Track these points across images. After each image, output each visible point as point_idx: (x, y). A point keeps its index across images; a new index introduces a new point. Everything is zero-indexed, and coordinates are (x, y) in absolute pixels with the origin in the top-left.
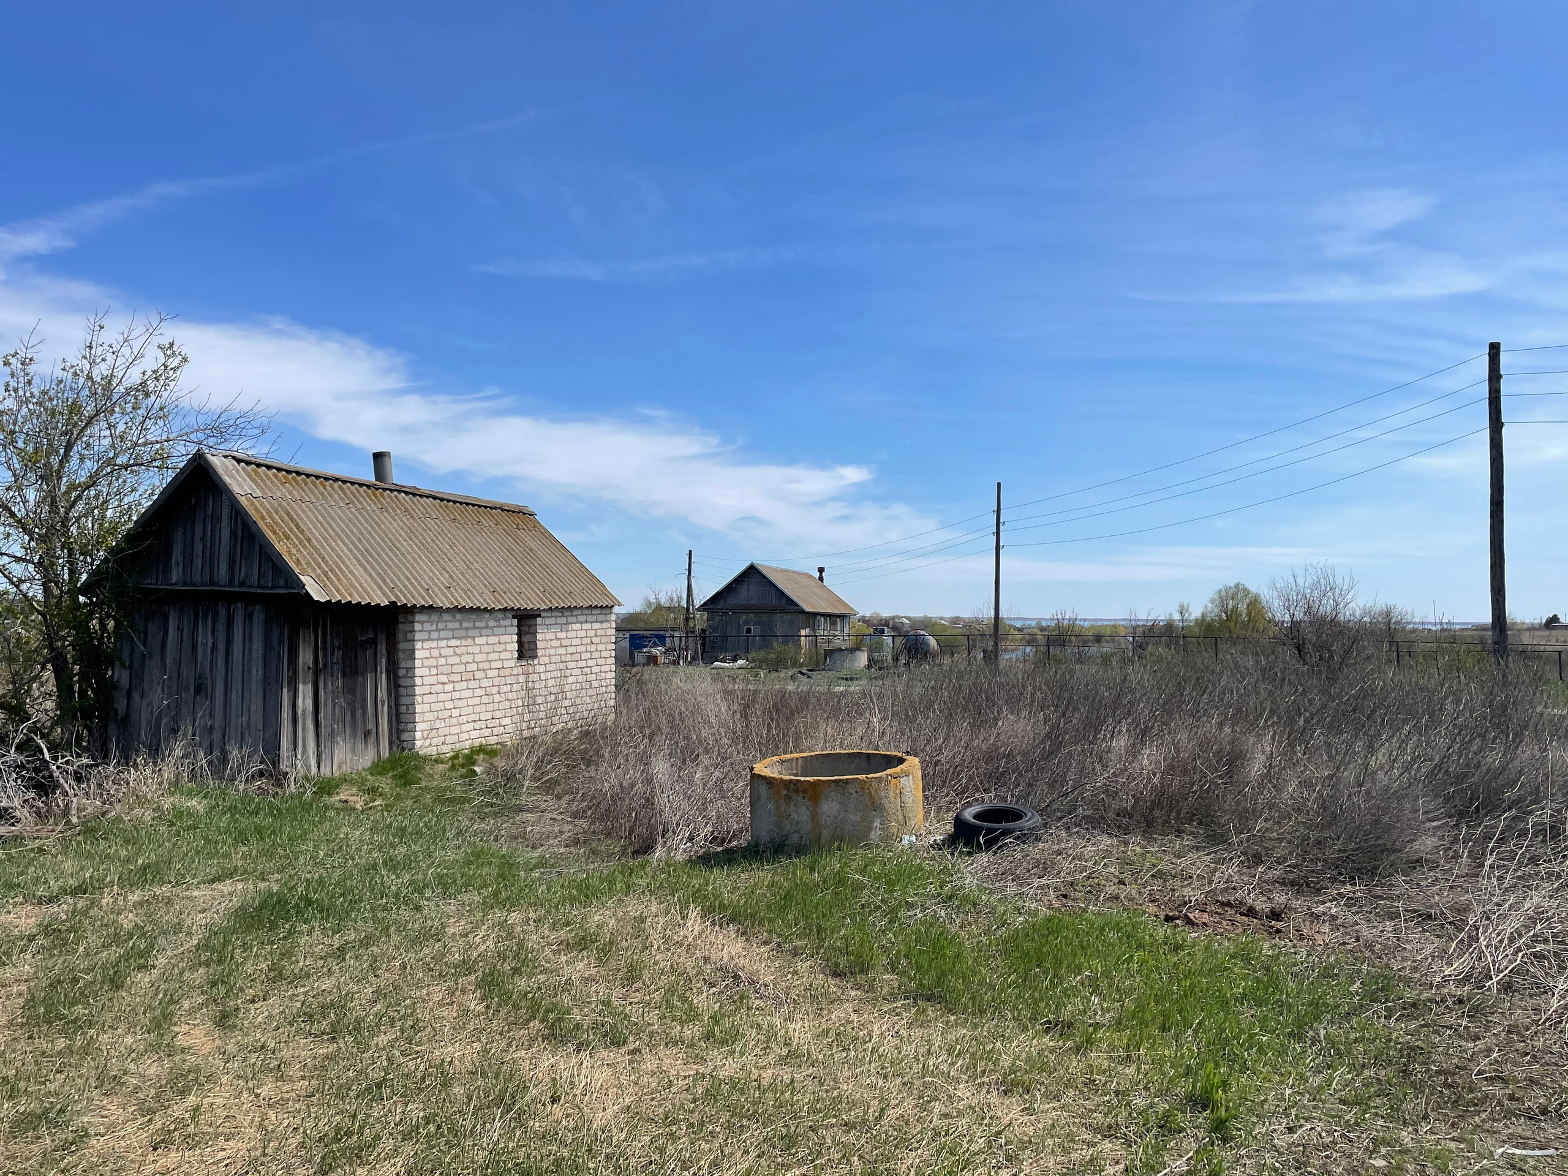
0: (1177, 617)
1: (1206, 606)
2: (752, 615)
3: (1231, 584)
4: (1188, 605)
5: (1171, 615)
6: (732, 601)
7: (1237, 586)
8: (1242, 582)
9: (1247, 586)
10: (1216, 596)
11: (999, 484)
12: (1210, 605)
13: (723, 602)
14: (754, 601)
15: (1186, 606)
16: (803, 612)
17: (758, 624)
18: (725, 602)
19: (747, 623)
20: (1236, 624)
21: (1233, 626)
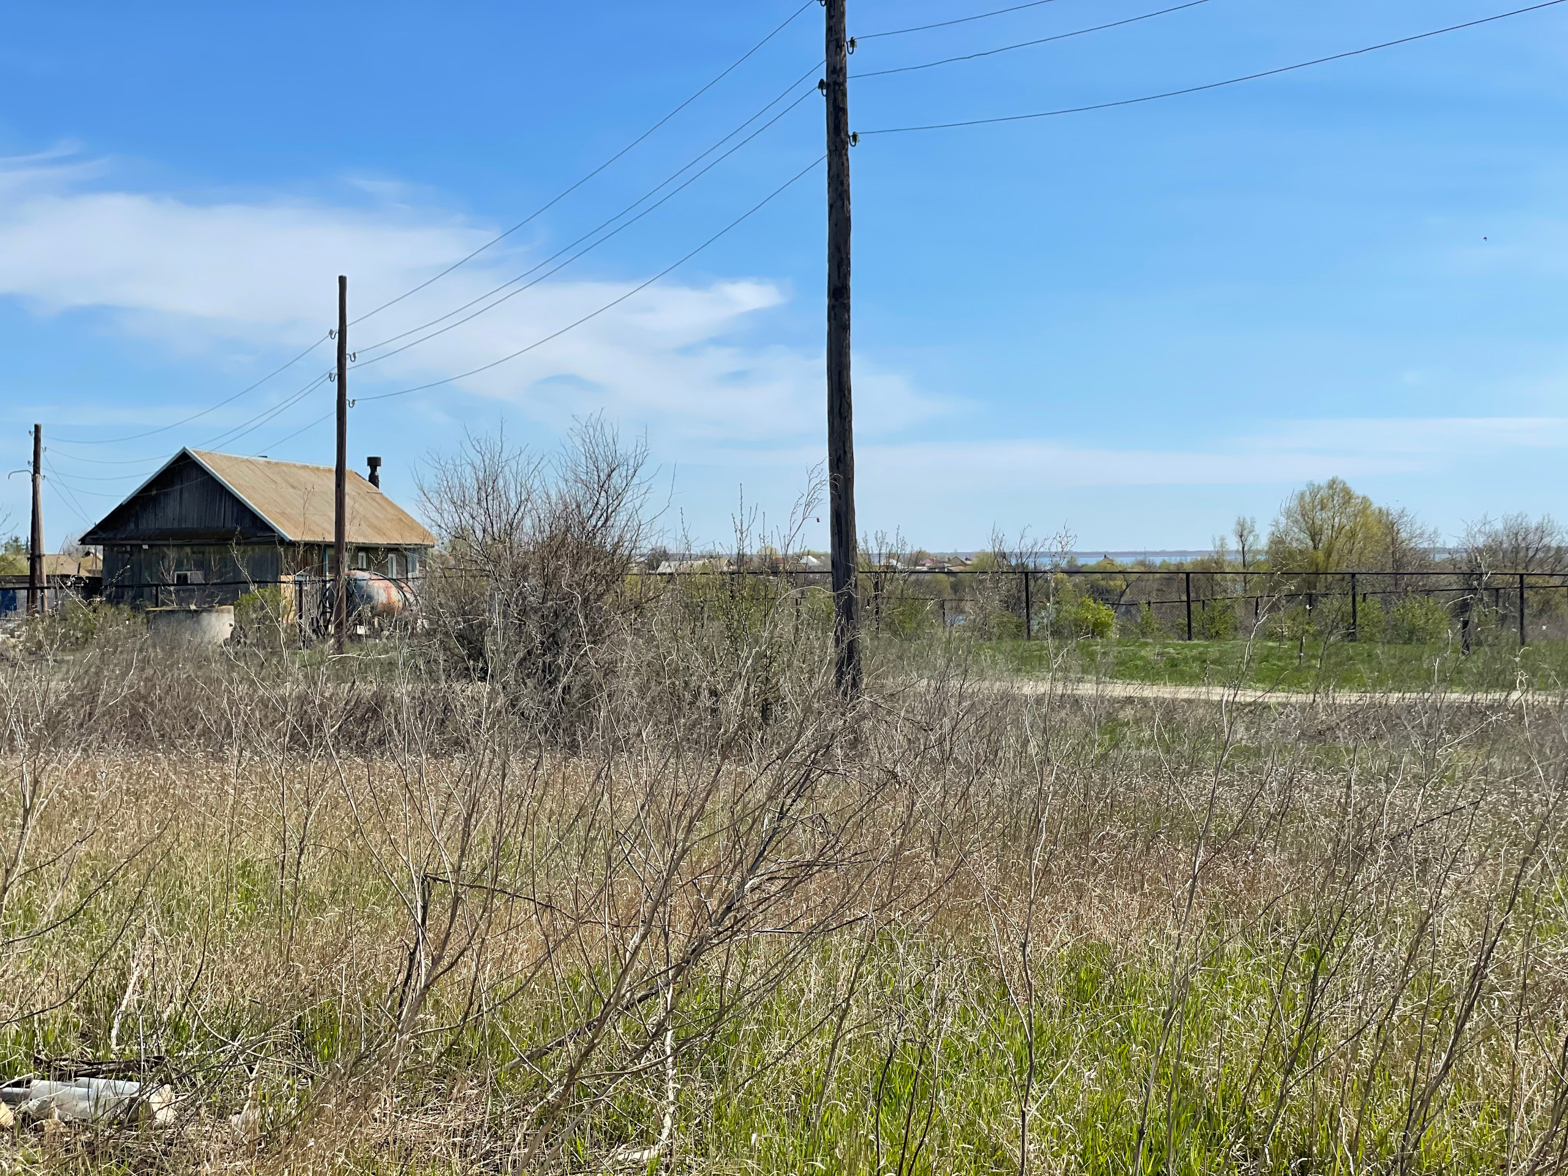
0: (1233, 544)
1: (1277, 523)
2: (188, 550)
3: (1322, 480)
4: (1253, 522)
5: (1223, 539)
6: (150, 523)
7: (1332, 484)
8: (1341, 477)
9: (1349, 485)
10: (1295, 503)
11: (342, 280)
12: (1283, 520)
13: (132, 526)
14: (191, 523)
15: (1248, 520)
16: (282, 541)
17: (200, 565)
18: (137, 526)
19: (179, 565)
20: (1328, 554)
21: (1321, 555)
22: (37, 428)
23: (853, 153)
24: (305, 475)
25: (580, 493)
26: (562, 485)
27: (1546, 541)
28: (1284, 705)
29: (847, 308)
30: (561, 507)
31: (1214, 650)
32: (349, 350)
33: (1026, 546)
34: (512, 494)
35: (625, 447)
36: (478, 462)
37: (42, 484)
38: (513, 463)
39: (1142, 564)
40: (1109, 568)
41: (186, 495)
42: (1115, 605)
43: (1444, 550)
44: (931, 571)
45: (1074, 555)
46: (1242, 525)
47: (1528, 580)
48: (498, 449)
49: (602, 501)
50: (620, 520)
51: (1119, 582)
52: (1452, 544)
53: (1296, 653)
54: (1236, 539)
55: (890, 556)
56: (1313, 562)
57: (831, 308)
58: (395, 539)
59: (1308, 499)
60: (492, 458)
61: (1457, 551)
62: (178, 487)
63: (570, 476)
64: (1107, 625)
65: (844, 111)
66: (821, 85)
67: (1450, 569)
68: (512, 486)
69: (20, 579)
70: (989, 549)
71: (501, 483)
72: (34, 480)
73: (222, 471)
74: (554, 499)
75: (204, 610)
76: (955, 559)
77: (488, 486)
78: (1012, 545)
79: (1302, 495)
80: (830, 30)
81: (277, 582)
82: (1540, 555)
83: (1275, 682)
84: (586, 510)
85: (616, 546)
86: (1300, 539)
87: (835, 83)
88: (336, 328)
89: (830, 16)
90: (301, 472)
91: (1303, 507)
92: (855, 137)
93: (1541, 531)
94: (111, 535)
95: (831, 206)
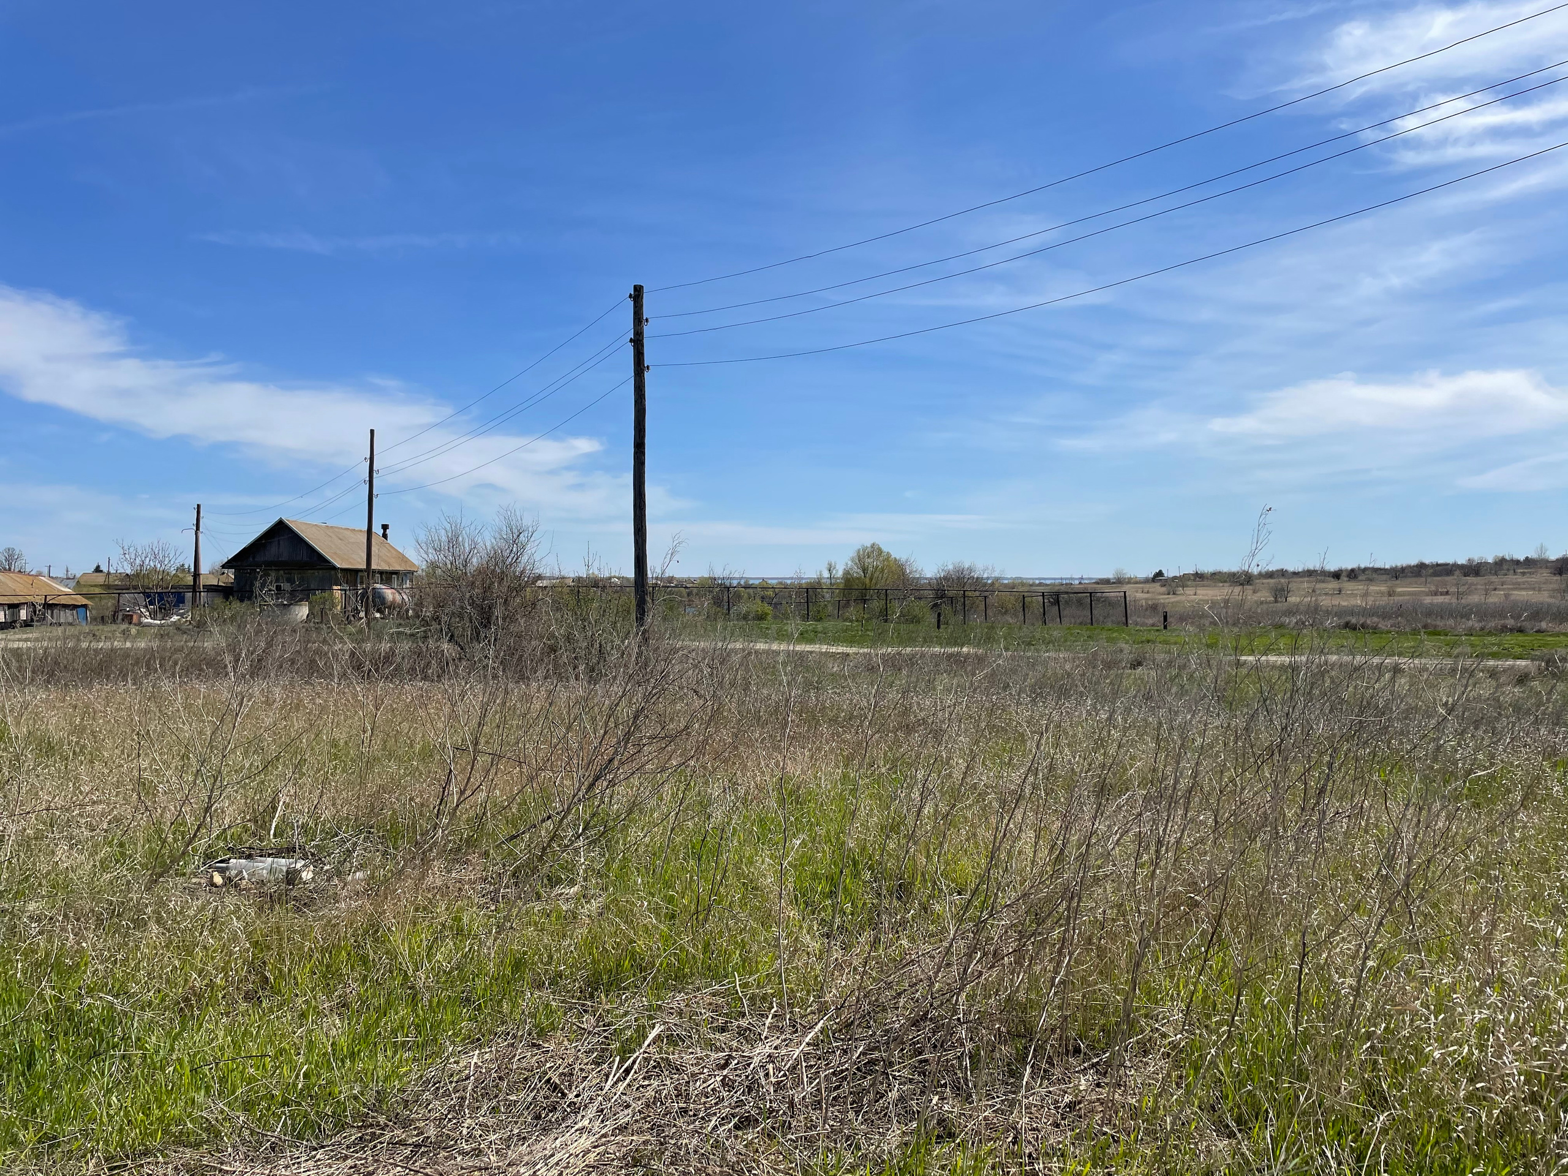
0: (826, 574)
2: (282, 572)
5: (821, 572)
6: (261, 557)
7: (873, 546)
8: (877, 542)
9: (881, 546)
10: (855, 554)
11: (372, 432)
12: (850, 563)
13: (251, 559)
14: (285, 557)
16: (334, 568)
17: (290, 581)
18: (254, 558)
19: (277, 580)
20: (871, 579)
21: (867, 581)
22: (199, 506)
23: (647, 375)
24: (348, 533)
25: (502, 544)
26: (493, 541)
27: (972, 574)
28: (857, 654)
29: (643, 453)
30: (493, 552)
31: (820, 627)
32: (375, 468)
33: (726, 574)
34: (466, 545)
35: (527, 522)
36: (448, 527)
37: (201, 536)
38: (467, 529)
39: (781, 583)
40: (765, 586)
41: (281, 542)
42: (770, 604)
43: (926, 579)
44: (676, 586)
45: (747, 579)
46: (830, 565)
47: (966, 593)
48: (459, 521)
49: (514, 549)
50: (524, 559)
51: (770, 593)
52: (929, 575)
53: (860, 628)
54: (827, 572)
55: (657, 578)
56: (864, 584)
57: (635, 453)
58: (397, 567)
59: (861, 553)
60: (456, 526)
61: (931, 579)
62: (276, 539)
63: (497, 536)
64: (767, 614)
65: (643, 354)
66: (631, 341)
67: (929, 588)
68: (467, 541)
69: (188, 587)
70: (706, 575)
71: (460, 539)
72: (196, 534)
73: (302, 531)
74: (489, 548)
75: (292, 604)
76: (689, 580)
77: (454, 541)
78: (719, 573)
79: (859, 550)
80: (635, 313)
81: (331, 589)
82: (970, 581)
83: (851, 642)
84: (506, 554)
85: (522, 572)
86: (857, 572)
87: (638, 340)
88: (368, 456)
89: (635, 307)
90: (346, 532)
91: (859, 557)
92: (648, 367)
93: (970, 570)
94: (239, 563)
95: (635, 402)
